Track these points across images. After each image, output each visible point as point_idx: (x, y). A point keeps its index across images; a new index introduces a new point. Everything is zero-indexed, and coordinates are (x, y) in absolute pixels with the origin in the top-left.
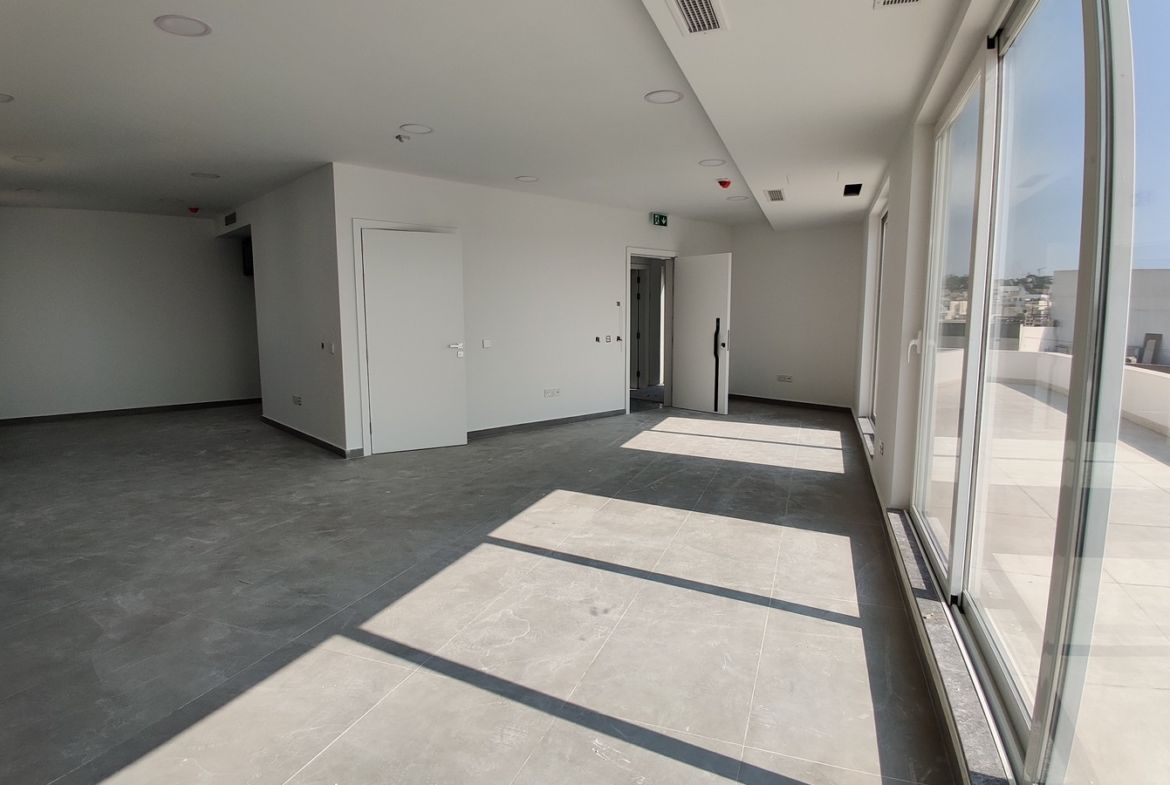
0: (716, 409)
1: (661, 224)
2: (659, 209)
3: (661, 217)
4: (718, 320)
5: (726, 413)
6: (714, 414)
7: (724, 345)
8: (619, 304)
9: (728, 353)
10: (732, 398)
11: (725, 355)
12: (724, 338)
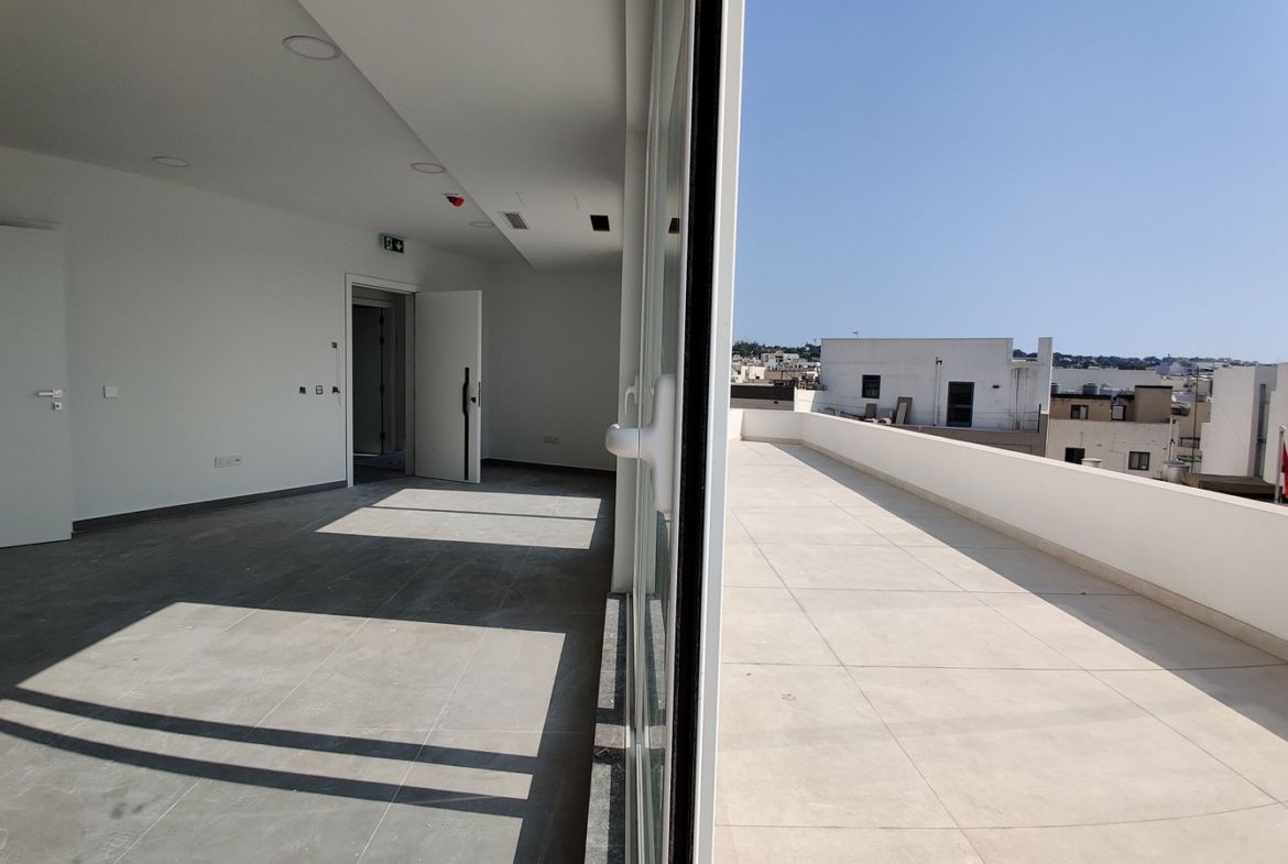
0: (466, 477)
1: (395, 249)
2: (393, 231)
3: (395, 241)
4: (467, 370)
5: (478, 481)
6: (464, 484)
7: (474, 400)
8: (335, 345)
9: (479, 409)
10: (484, 463)
11: (476, 412)
12: (474, 391)
